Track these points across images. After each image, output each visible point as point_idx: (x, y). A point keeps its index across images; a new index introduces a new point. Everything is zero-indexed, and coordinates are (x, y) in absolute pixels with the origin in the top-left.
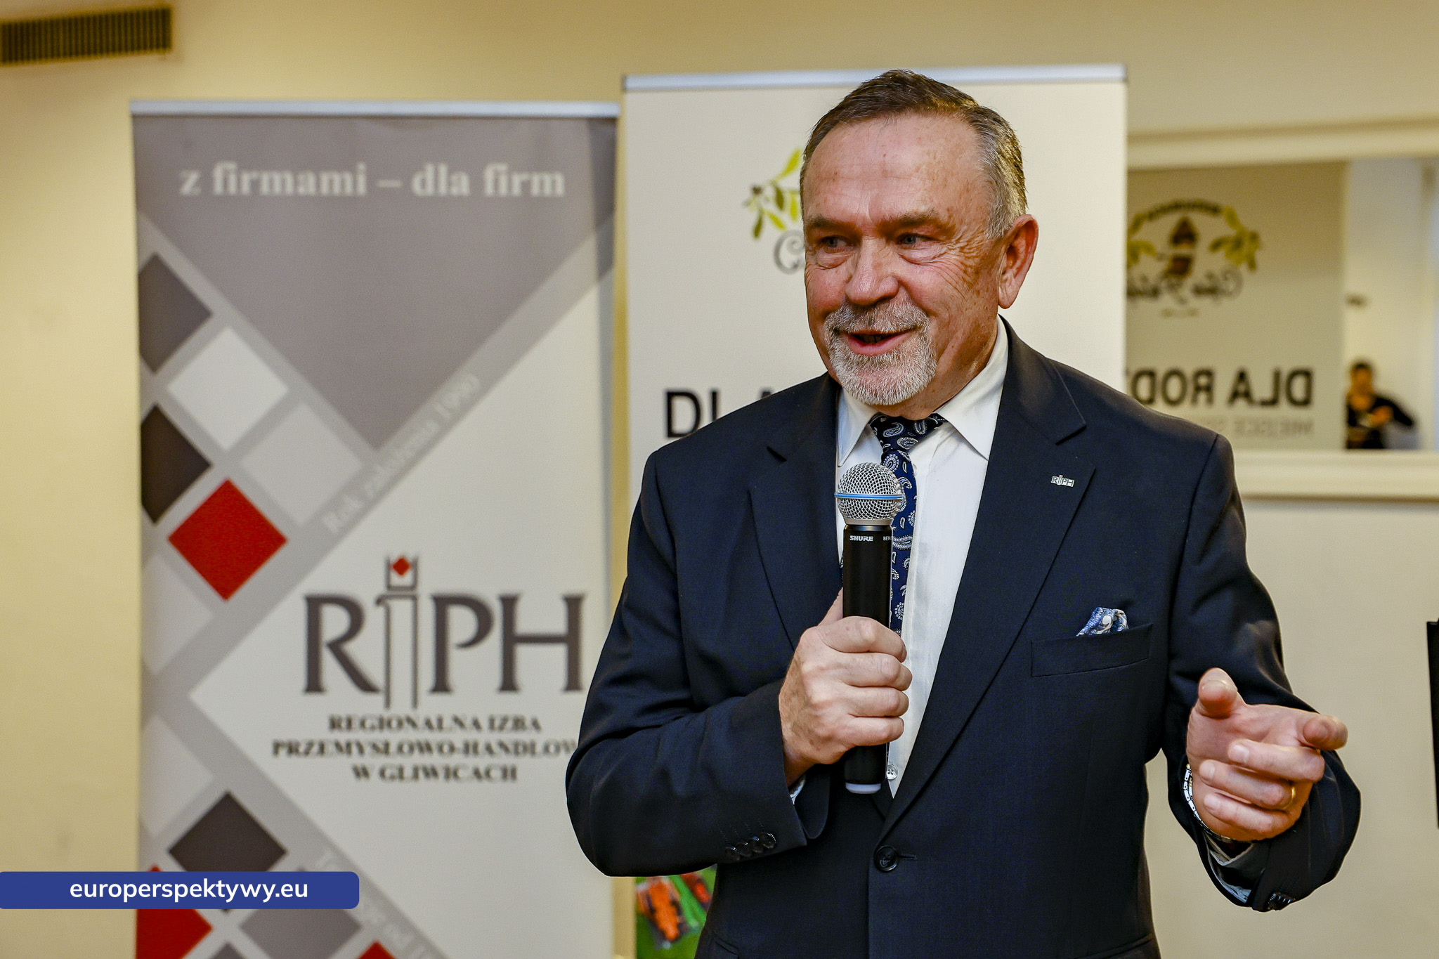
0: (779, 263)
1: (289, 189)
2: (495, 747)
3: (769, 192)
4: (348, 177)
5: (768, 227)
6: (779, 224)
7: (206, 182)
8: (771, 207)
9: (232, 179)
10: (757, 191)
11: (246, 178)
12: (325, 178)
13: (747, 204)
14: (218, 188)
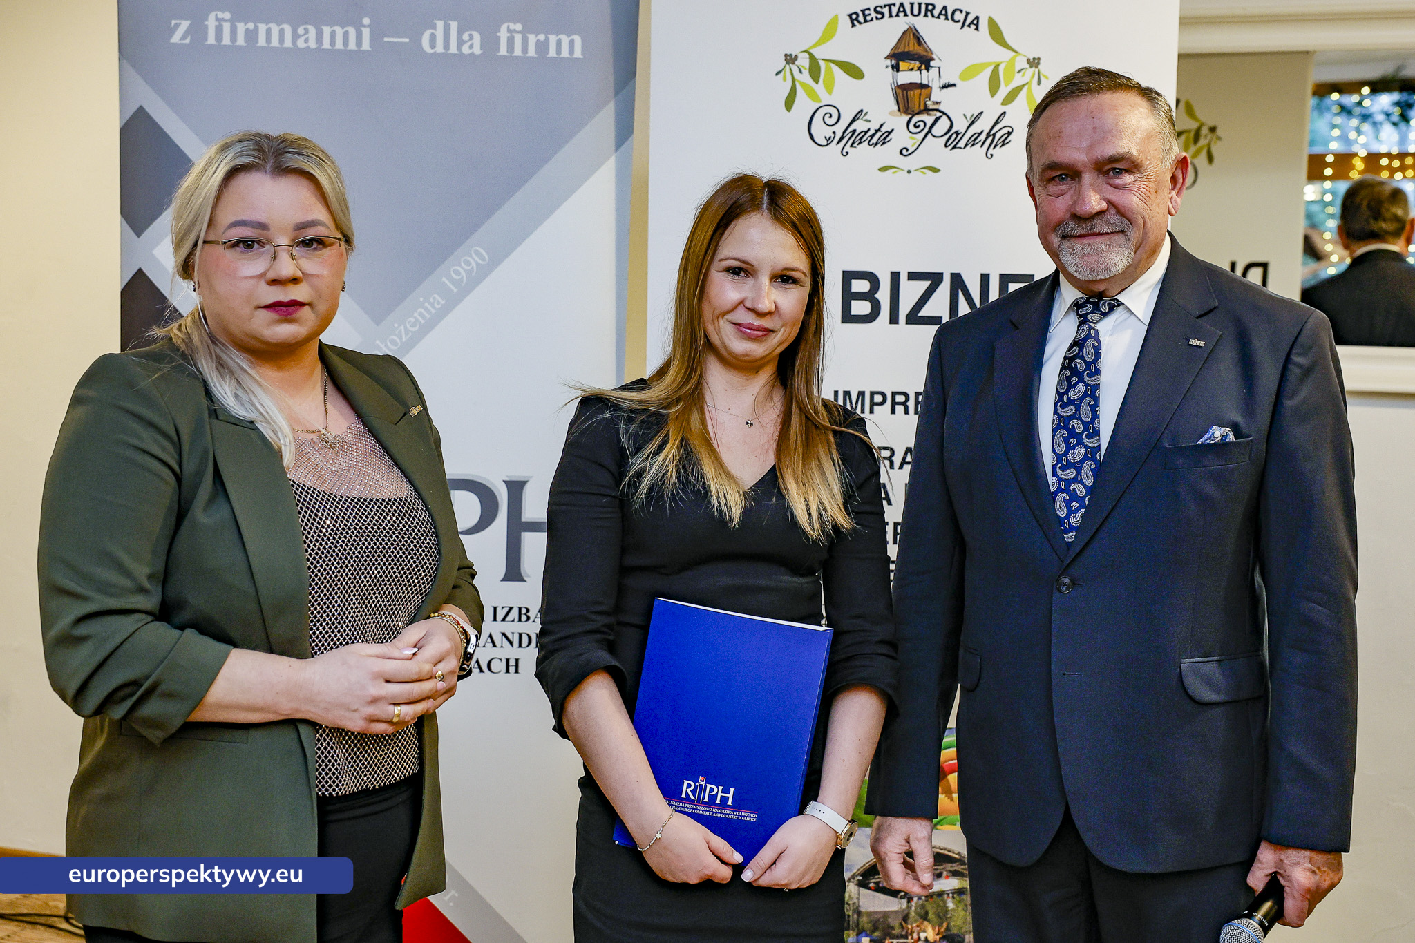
0: (813, 138)
2: (498, 639)
3: (803, 62)
5: (801, 98)
6: (812, 95)
8: (805, 77)
10: (791, 59)
13: (782, 73)
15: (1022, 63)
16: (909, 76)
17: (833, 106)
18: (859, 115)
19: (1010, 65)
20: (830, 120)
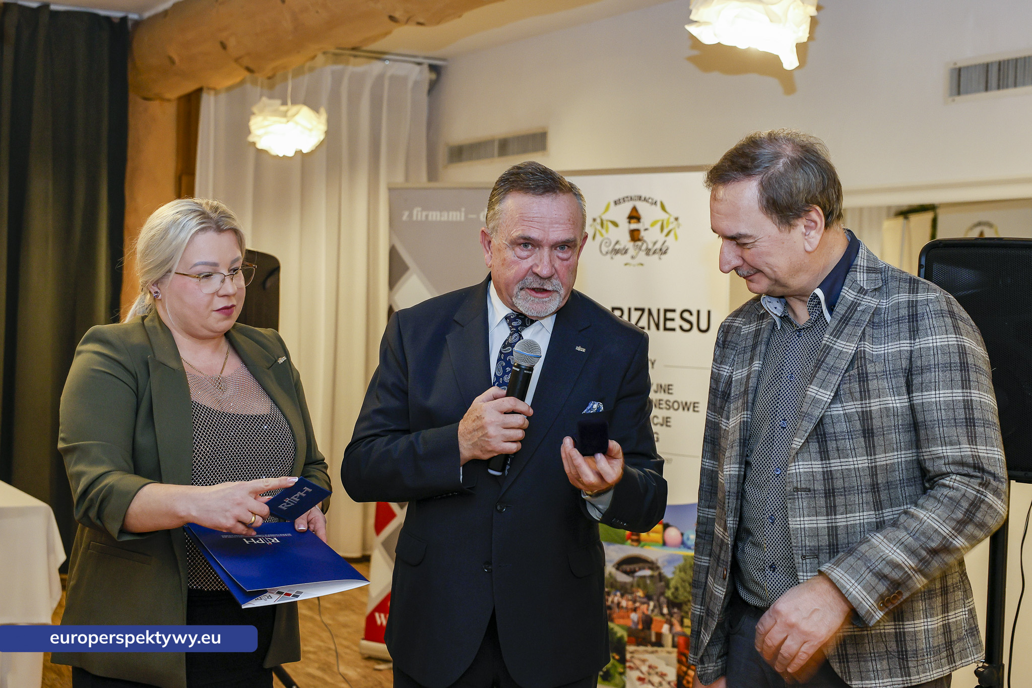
0: (601, 251)
1: (438, 219)
3: (598, 221)
4: (458, 213)
5: (598, 235)
6: (602, 235)
7: (411, 215)
8: (599, 227)
9: (419, 214)
10: (594, 220)
11: (424, 213)
12: (451, 213)
14: (414, 218)
15: (672, 219)
16: (634, 226)
17: (608, 239)
18: (617, 242)
19: (668, 219)
20: (607, 244)
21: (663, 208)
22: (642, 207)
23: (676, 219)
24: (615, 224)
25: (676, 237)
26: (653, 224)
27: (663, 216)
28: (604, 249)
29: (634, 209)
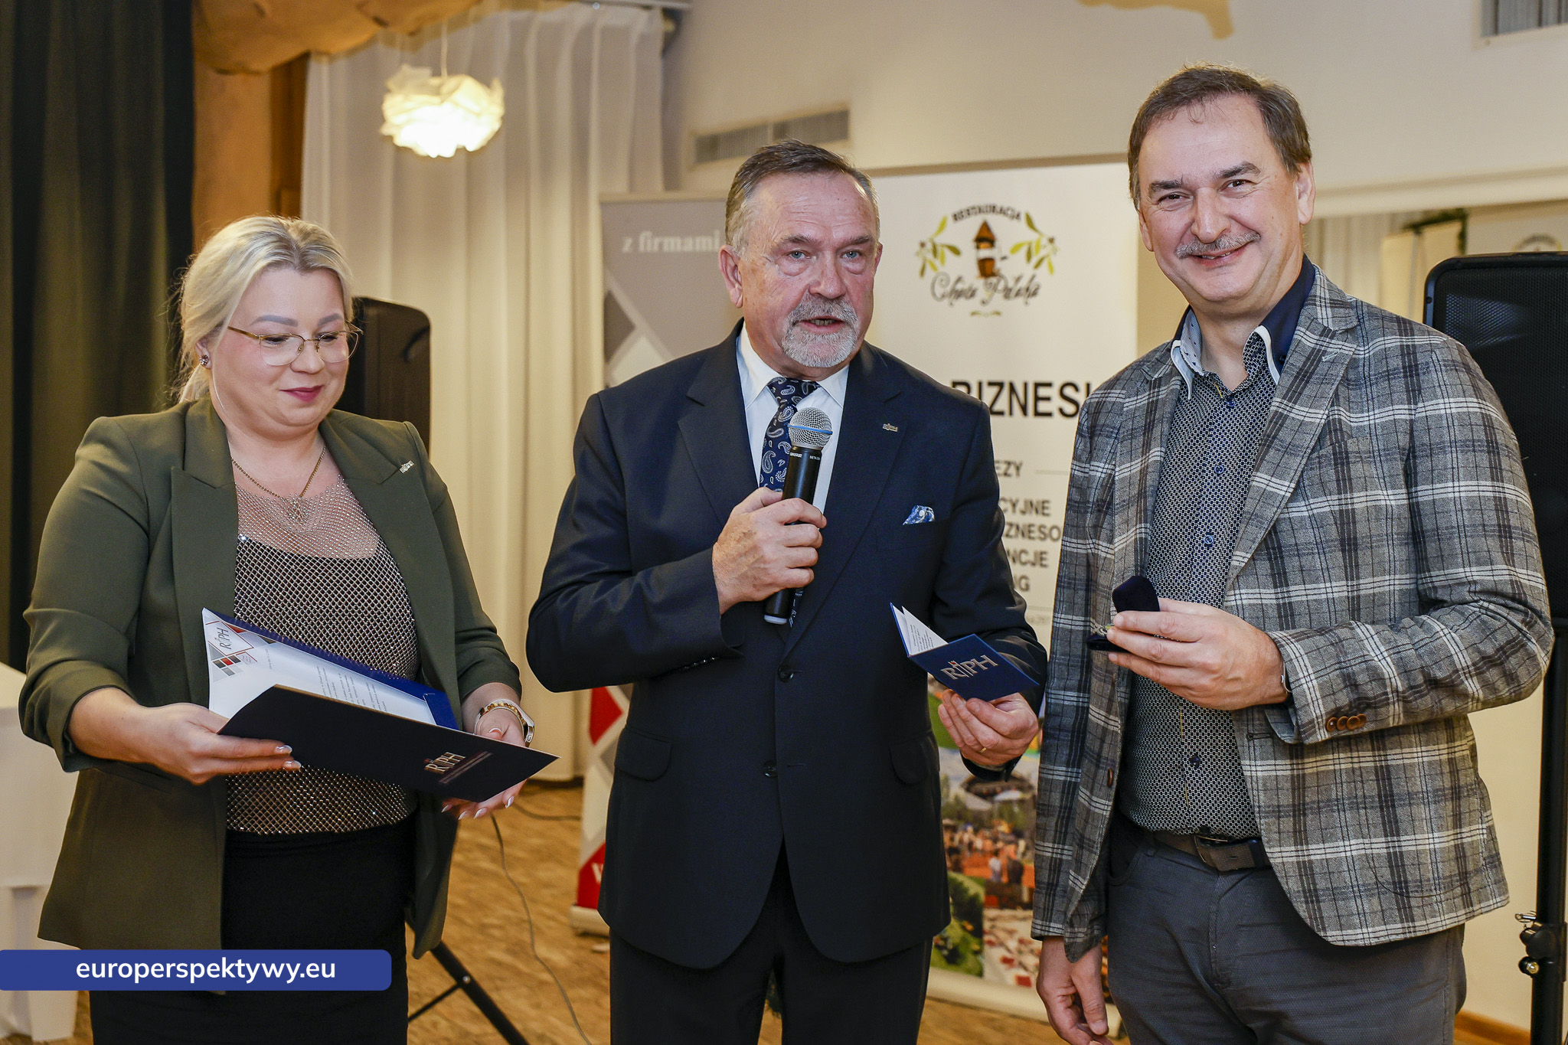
0: (934, 294)
1: (679, 248)
3: (929, 246)
4: (710, 240)
5: (928, 269)
6: (934, 268)
7: (635, 244)
8: (930, 256)
9: (649, 242)
10: (923, 245)
11: (657, 241)
12: (698, 240)
13: (918, 254)
14: (642, 248)
15: (1044, 241)
16: (985, 253)
17: (945, 274)
18: (959, 280)
19: (1038, 242)
20: (944, 283)
21: (1030, 223)
22: (997, 223)
23: (1051, 241)
24: (956, 251)
25: (1051, 269)
26: (1015, 249)
27: (1030, 236)
28: (939, 291)
29: (985, 227)
